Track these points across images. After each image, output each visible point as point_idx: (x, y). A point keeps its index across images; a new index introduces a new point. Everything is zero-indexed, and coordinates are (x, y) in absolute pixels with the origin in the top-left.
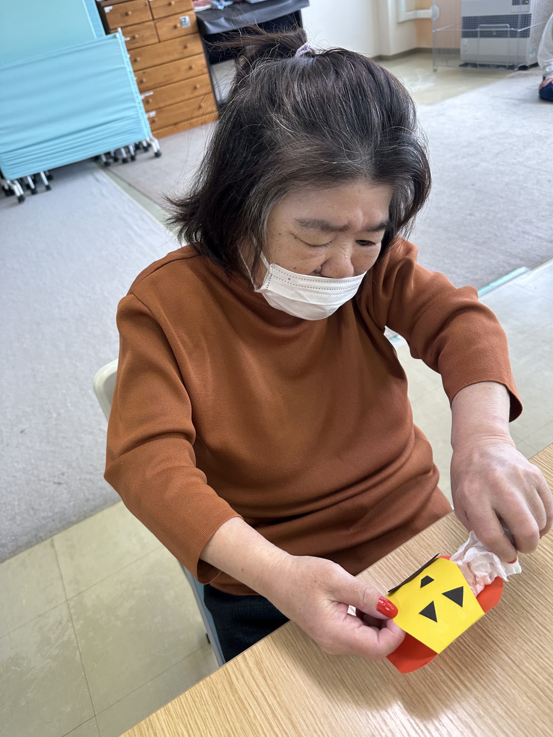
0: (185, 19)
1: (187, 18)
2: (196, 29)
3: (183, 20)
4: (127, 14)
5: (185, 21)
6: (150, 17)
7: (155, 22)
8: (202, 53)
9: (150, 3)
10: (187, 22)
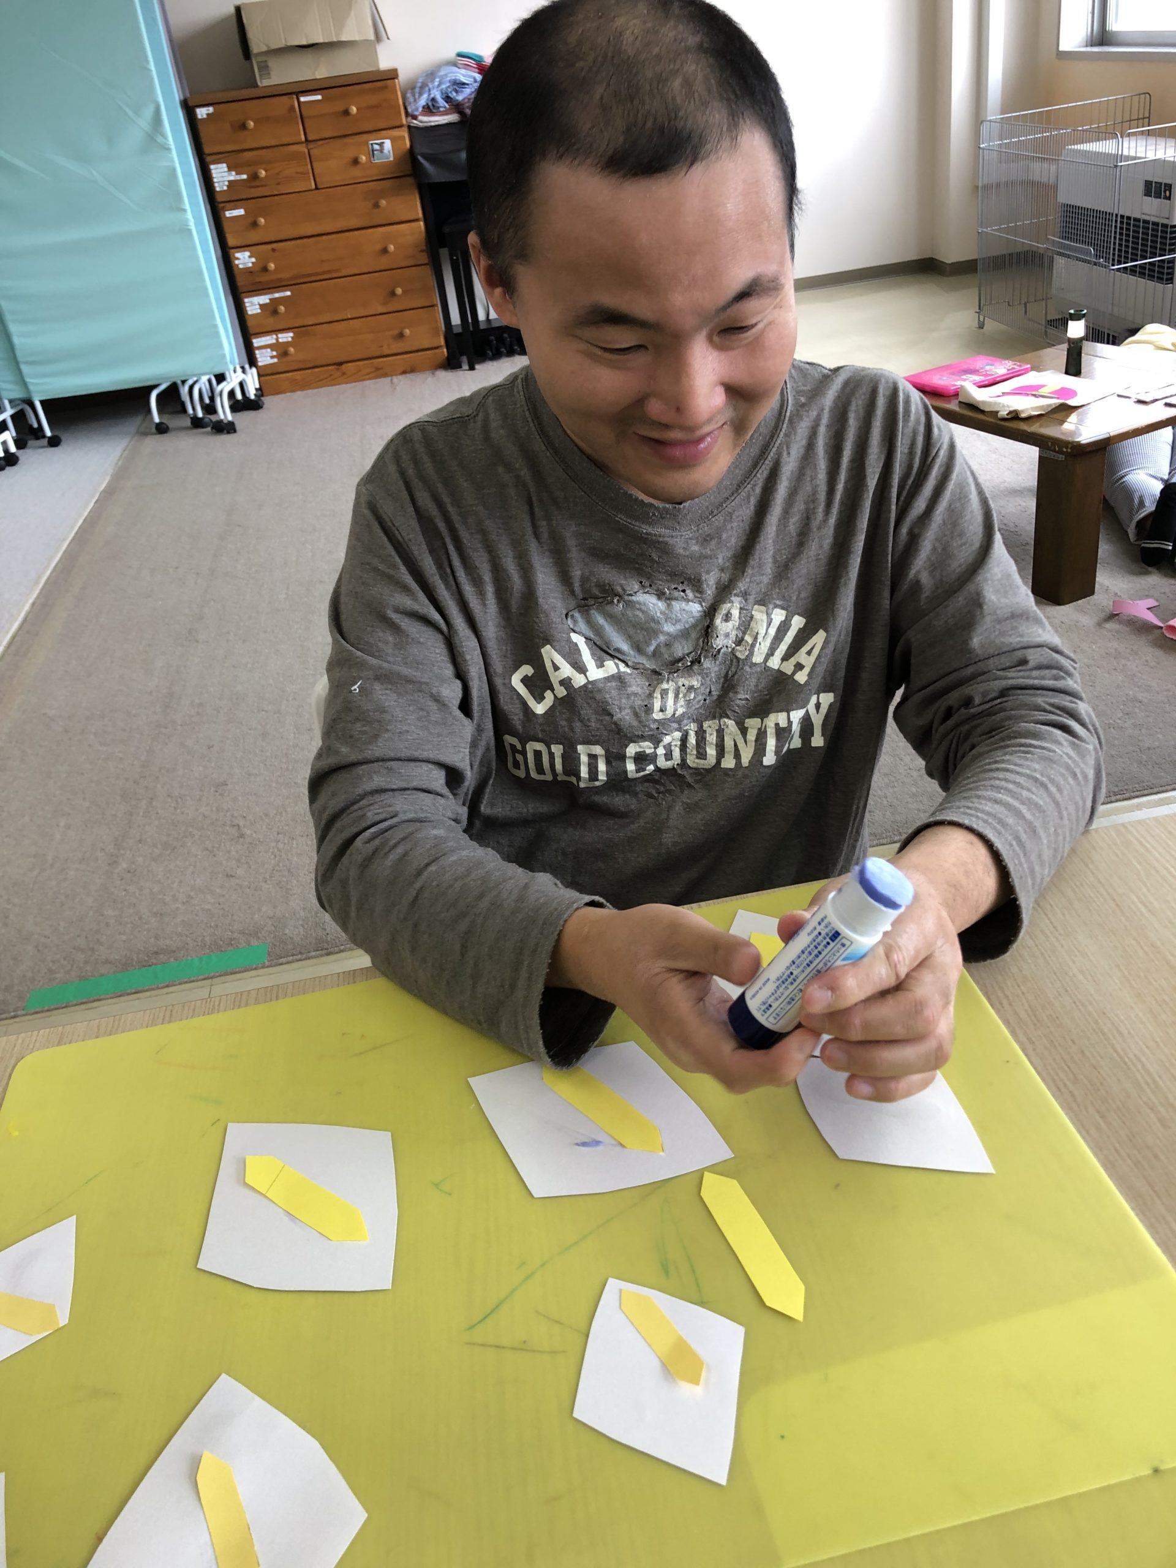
0: (381, 145)
1: (388, 144)
2: (407, 169)
3: (376, 147)
4: (243, 127)
5: (381, 151)
6: (300, 135)
7: (310, 147)
8: (417, 220)
9: (302, 105)
10: (386, 151)
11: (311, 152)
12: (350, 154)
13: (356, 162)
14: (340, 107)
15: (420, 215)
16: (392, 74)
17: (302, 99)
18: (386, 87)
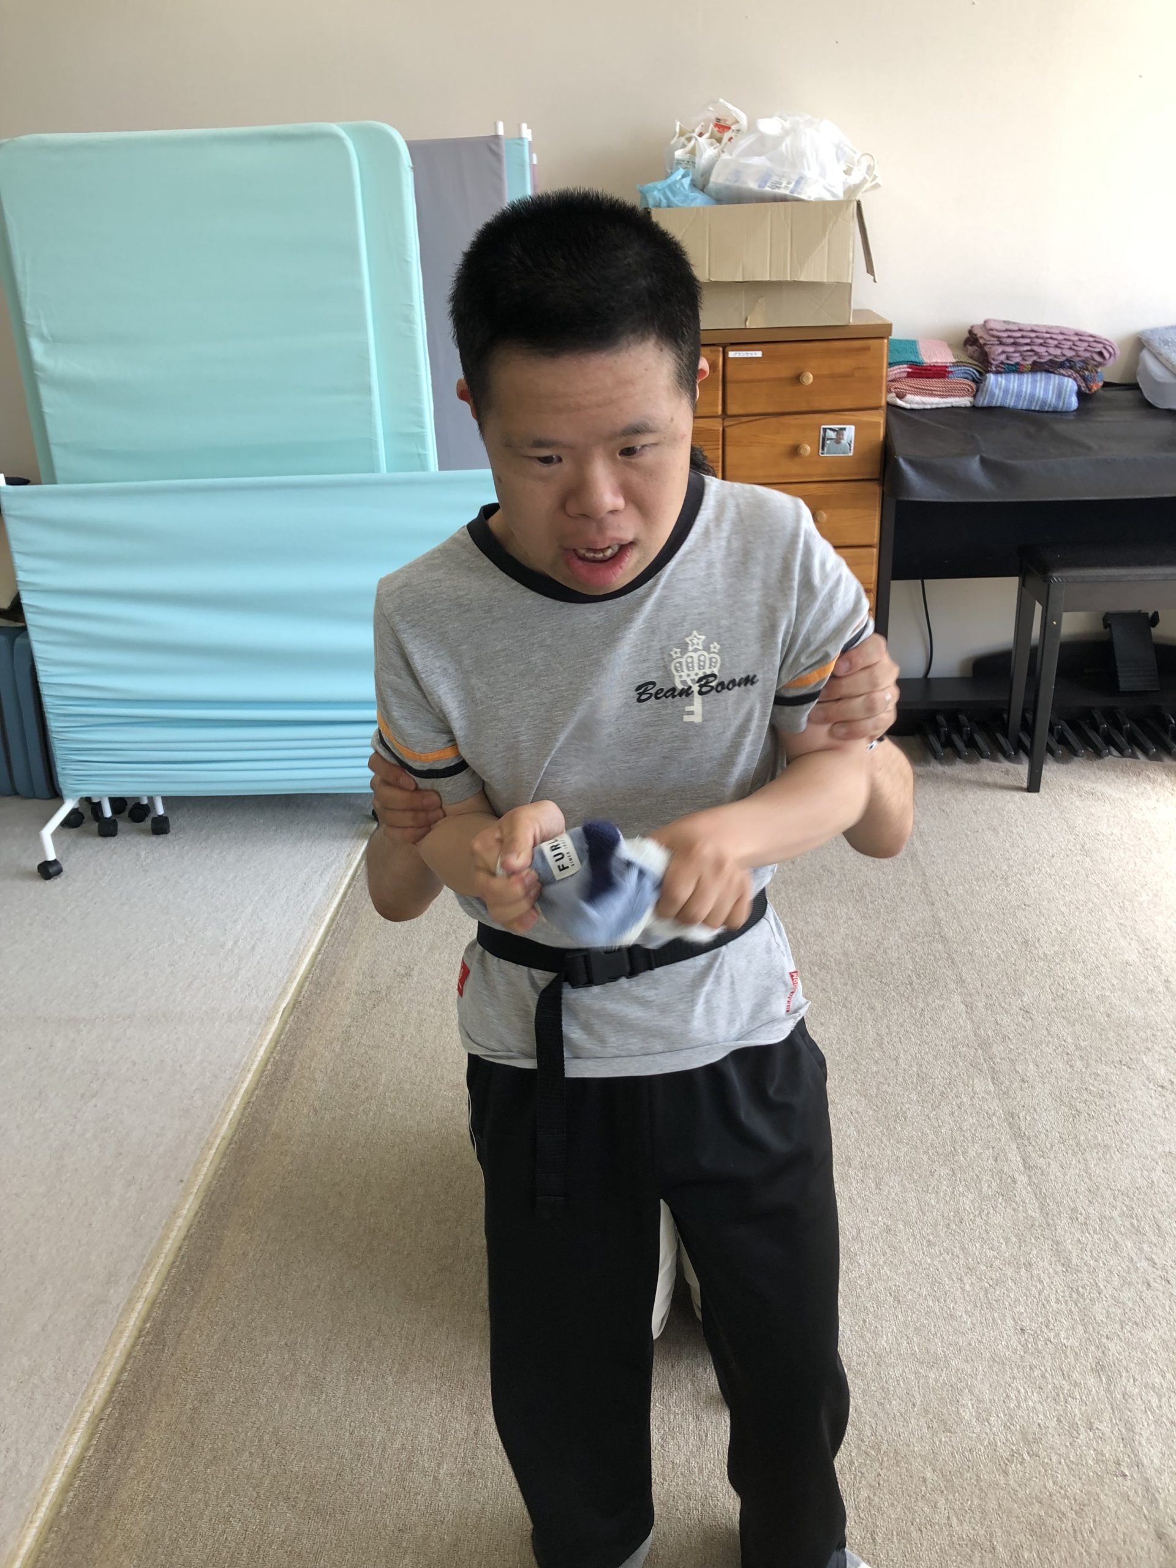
0: (840, 432)
1: (850, 432)
2: (872, 469)
3: (831, 434)
5: (838, 441)
6: (717, 406)
7: (726, 424)
8: (870, 546)
9: (728, 363)
10: (844, 442)
11: (728, 430)
12: (786, 440)
13: (794, 451)
14: (785, 370)
15: (876, 540)
16: (882, 331)
17: (732, 354)
18: (868, 349)
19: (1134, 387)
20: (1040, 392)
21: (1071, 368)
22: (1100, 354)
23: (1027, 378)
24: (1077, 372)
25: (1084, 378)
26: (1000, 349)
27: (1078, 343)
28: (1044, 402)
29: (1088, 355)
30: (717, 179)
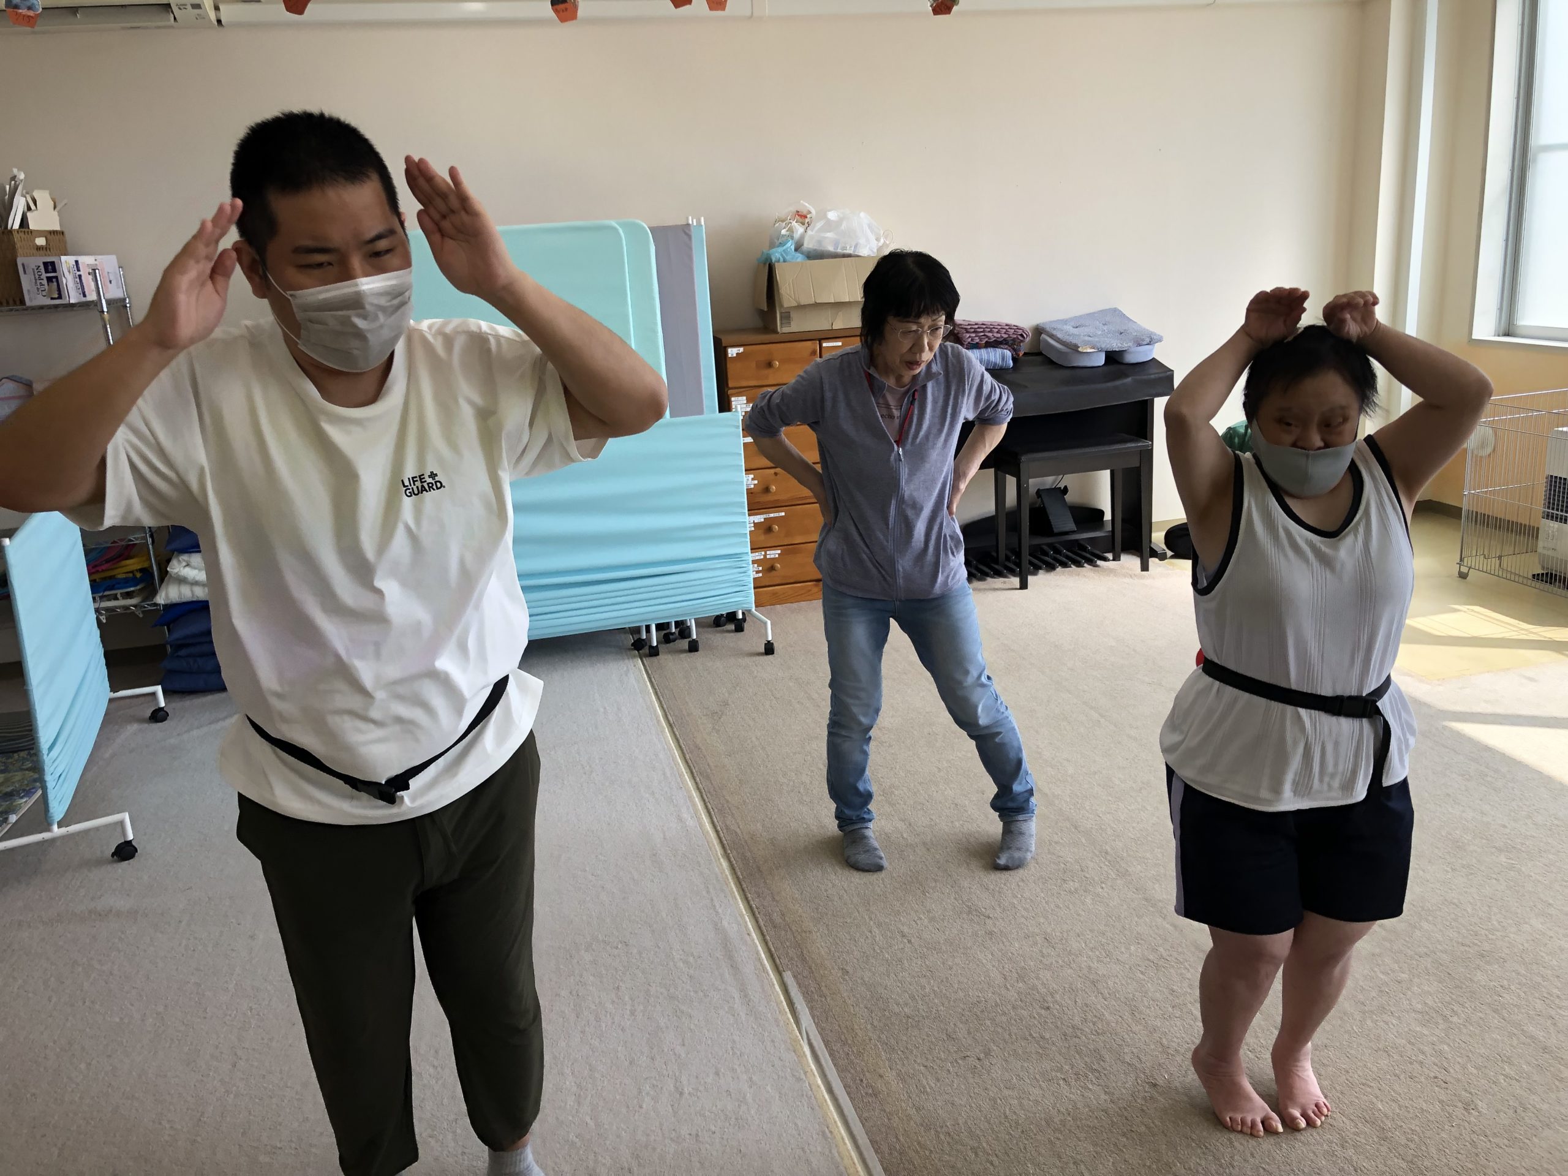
4: (770, 365)
9: (823, 350)
17: (824, 345)
19: (1040, 354)
20: (992, 359)
21: (1006, 344)
22: (1022, 335)
23: (983, 351)
24: (1009, 346)
25: (1014, 350)
26: (968, 335)
27: (1009, 330)
28: (995, 364)
29: (1015, 336)
30: (808, 245)
